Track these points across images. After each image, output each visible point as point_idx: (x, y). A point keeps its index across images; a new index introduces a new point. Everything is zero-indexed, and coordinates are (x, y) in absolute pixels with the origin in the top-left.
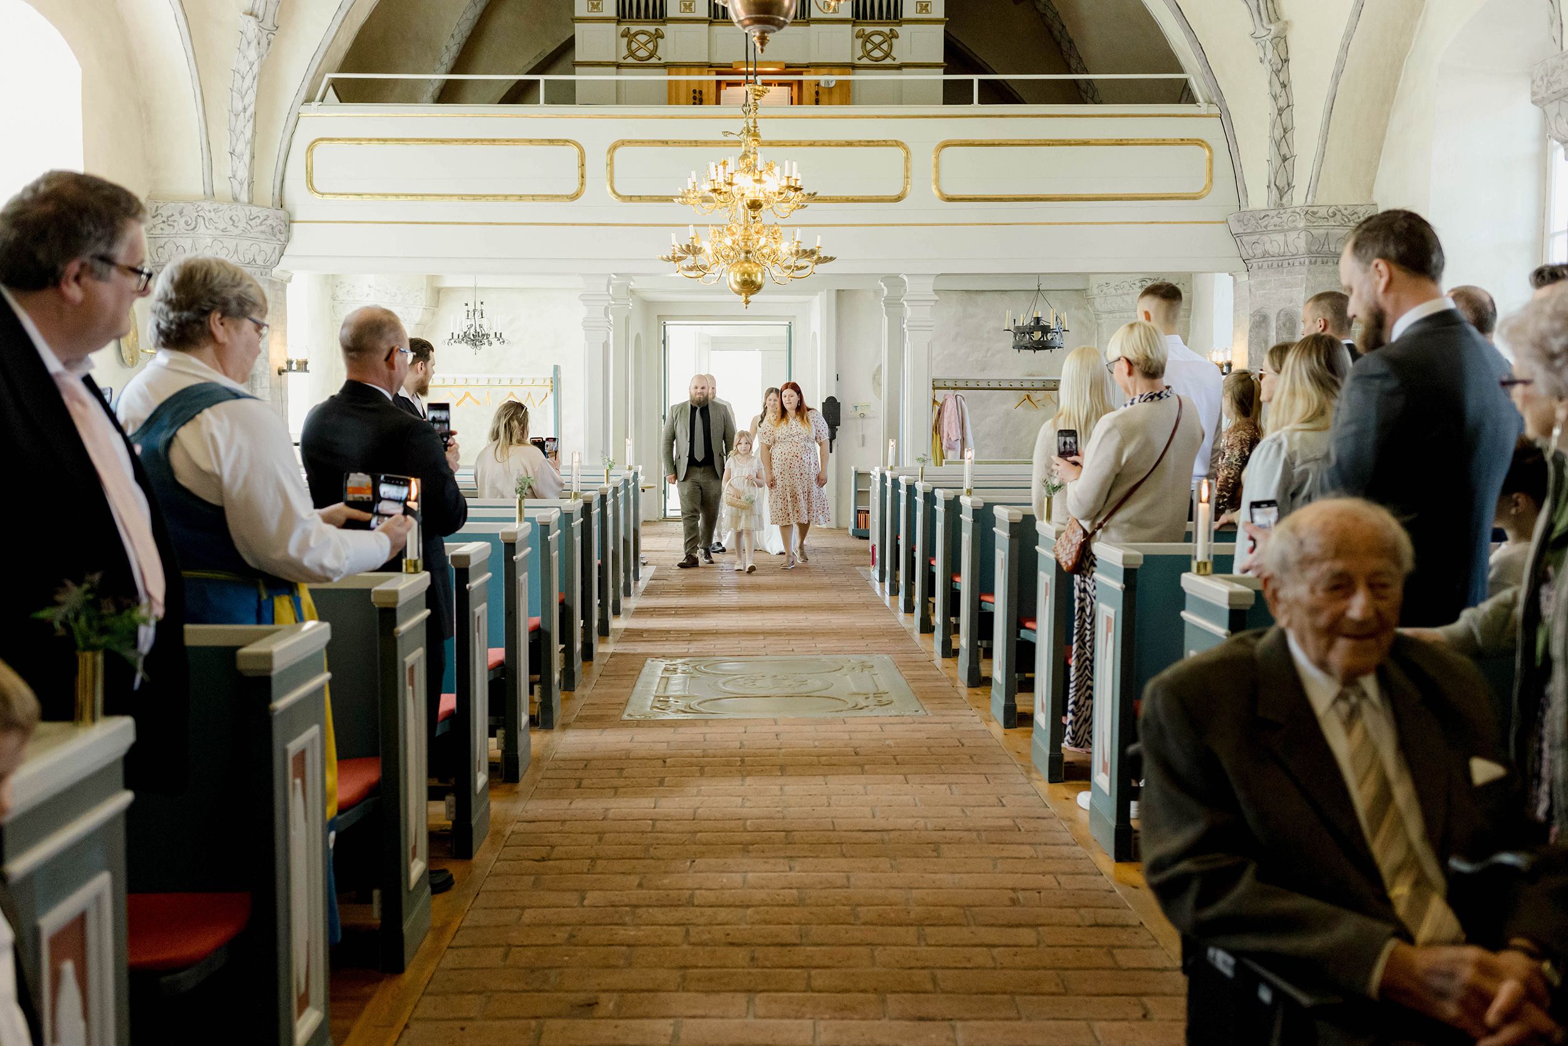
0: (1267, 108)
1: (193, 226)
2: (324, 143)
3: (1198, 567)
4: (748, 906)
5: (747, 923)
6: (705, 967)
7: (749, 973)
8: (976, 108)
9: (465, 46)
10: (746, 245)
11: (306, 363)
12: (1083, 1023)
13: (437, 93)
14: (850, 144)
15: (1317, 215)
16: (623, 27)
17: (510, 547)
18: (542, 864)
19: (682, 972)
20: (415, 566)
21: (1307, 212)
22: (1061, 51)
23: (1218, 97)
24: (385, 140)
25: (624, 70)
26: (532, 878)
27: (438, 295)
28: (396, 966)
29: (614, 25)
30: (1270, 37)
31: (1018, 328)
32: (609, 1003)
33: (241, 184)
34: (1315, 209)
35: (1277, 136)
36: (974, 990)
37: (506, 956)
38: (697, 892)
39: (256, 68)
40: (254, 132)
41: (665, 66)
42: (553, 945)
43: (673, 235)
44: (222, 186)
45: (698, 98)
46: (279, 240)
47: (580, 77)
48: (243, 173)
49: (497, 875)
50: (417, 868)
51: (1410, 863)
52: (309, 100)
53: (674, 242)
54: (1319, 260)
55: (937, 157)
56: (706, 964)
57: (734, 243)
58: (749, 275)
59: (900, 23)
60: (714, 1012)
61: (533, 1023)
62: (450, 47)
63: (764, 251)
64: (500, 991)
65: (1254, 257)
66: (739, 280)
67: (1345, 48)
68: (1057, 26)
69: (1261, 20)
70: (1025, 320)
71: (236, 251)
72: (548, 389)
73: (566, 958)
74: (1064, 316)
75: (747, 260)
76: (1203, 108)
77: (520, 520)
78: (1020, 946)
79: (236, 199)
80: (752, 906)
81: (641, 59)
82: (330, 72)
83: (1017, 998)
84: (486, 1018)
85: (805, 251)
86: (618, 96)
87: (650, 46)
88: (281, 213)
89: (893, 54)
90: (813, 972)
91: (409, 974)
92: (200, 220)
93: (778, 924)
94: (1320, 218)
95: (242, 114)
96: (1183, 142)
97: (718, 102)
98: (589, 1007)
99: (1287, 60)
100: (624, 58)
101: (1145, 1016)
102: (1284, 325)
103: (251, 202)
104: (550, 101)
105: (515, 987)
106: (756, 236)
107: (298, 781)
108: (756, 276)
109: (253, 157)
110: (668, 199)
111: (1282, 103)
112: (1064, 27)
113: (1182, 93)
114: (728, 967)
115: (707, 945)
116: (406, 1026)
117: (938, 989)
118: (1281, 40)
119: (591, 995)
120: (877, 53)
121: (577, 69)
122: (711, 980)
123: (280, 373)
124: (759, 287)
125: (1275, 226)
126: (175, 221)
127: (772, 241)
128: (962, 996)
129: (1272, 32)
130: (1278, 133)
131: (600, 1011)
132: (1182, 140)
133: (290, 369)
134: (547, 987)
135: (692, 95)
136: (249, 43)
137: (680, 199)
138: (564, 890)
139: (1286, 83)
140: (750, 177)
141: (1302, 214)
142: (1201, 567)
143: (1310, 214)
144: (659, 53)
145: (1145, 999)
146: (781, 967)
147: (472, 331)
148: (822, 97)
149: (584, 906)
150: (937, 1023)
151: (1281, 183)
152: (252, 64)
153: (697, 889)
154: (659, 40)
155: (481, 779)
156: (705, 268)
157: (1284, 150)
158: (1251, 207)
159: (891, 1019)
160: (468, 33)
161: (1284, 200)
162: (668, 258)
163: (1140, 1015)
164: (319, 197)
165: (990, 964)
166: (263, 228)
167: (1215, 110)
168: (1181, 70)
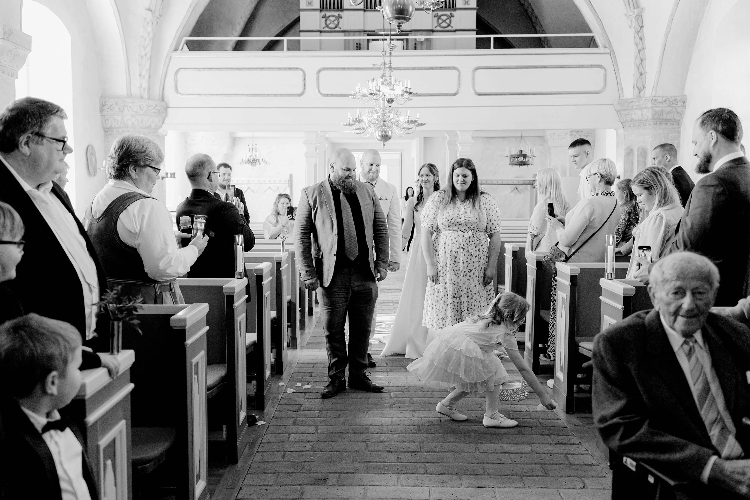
0: (633, 50)
1: (122, 110)
2: (183, 71)
3: (608, 276)
4: (395, 434)
5: (395, 442)
6: (377, 462)
7: (398, 465)
8: (492, 50)
9: (247, 23)
10: (384, 118)
11: (174, 174)
12: (555, 490)
13: (234, 45)
14: (432, 68)
15: (657, 101)
16: (323, 13)
17: (279, 264)
18: (297, 413)
19: (366, 464)
20: (241, 275)
21: (652, 100)
22: (532, 22)
23: (609, 44)
24: (211, 69)
25: (323, 34)
26: (293, 419)
27: (234, 140)
28: (234, 461)
29: (318, 12)
30: (634, 15)
31: (511, 155)
32: (333, 479)
33: (144, 90)
34: (656, 98)
35: (638, 64)
36: (503, 474)
37: (284, 456)
38: (370, 426)
39: (151, 35)
40: (150, 65)
41: (343, 31)
42: (306, 451)
43: (349, 114)
44: (135, 91)
45: (359, 47)
46: (162, 116)
47: (303, 37)
48: (145, 85)
49: (276, 418)
50: (242, 415)
51: (718, 420)
52: (176, 50)
53: (349, 116)
54: (658, 122)
55: (474, 75)
56: (377, 461)
57: (378, 117)
58: (385, 132)
59: (455, 10)
60: (382, 483)
61: (299, 487)
62: (240, 24)
63: (392, 121)
64: (282, 472)
65: (627, 121)
66: (380, 134)
67: (671, 21)
68: (530, 10)
69: (630, 7)
70: (515, 152)
71: (142, 121)
72: (287, 185)
73: (312, 457)
74: (534, 149)
75: (384, 125)
76: (601, 49)
77: (283, 251)
78: (523, 453)
79: (142, 97)
80: (396, 433)
81: (331, 28)
82: (185, 36)
83: (524, 478)
84: (277, 485)
85: (412, 121)
86: (321, 46)
87: (336, 22)
88: (163, 103)
89: (452, 25)
90: (427, 465)
91: (240, 464)
92: (125, 107)
93: (409, 442)
94: (659, 102)
95: (145, 57)
96: (592, 66)
97: (368, 49)
98: (324, 480)
99: (642, 27)
100: (324, 28)
101: (584, 487)
102: (641, 154)
103: (149, 98)
104: (288, 49)
105: (289, 471)
106: (388, 114)
107: (196, 376)
108: (388, 133)
109: (150, 77)
110: (347, 95)
111: (640, 47)
112: (533, 10)
113: (591, 42)
114: (387, 462)
115: (377, 452)
116: (241, 488)
117: (486, 473)
118: (639, 17)
119: (324, 474)
120: (444, 25)
121: (301, 34)
122: (380, 468)
123: (162, 179)
124: (390, 138)
125: (637, 106)
126: (113, 108)
127: (396, 116)
128: (498, 477)
129: (635, 13)
130: (638, 61)
131: (329, 482)
132: (592, 65)
133: (167, 177)
134: (303, 471)
135: (356, 45)
136: (148, 24)
137: (352, 96)
138: (308, 425)
139: (642, 37)
140: (388, 88)
141: (650, 101)
142: (610, 275)
143: (654, 101)
144: (340, 25)
145: (583, 479)
146: (413, 462)
147: (252, 158)
148: (418, 46)
149: (318, 433)
150: (486, 489)
151: (640, 86)
152: (149, 33)
153: (370, 425)
154: (340, 19)
155: (268, 373)
156: (364, 129)
157: (641, 70)
158: (625, 97)
159: (465, 487)
160: (249, 16)
161: (641, 94)
162: (347, 124)
163: (582, 486)
164: (180, 96)
165: (510, 461)
166: (154, 110)
167: (607, 51)
168: (590, 32)
